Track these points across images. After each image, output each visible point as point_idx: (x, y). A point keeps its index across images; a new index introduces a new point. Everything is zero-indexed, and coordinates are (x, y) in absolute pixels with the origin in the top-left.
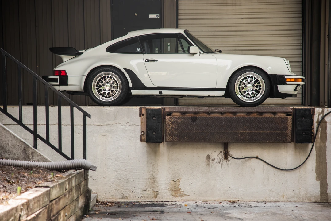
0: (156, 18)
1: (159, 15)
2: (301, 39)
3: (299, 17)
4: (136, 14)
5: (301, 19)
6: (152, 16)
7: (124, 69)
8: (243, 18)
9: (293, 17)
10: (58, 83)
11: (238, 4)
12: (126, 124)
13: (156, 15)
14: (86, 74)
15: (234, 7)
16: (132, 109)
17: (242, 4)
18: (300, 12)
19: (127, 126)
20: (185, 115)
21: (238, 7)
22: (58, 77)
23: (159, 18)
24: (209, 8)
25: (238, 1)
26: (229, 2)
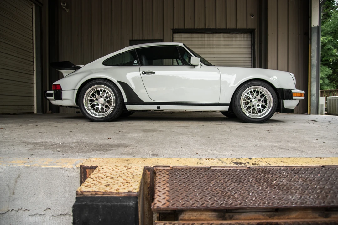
3: (250, 57)
7: (118, 81)
8: (214, 57)
12: (43, 213)
14: (78, 87)
15: (209, 50)
16: (57, 169)
19: (48, 218)
20: (231, 219)
21: (211, 50)
22: (52, 92)
25: (212, 46)
26: (206, 46)
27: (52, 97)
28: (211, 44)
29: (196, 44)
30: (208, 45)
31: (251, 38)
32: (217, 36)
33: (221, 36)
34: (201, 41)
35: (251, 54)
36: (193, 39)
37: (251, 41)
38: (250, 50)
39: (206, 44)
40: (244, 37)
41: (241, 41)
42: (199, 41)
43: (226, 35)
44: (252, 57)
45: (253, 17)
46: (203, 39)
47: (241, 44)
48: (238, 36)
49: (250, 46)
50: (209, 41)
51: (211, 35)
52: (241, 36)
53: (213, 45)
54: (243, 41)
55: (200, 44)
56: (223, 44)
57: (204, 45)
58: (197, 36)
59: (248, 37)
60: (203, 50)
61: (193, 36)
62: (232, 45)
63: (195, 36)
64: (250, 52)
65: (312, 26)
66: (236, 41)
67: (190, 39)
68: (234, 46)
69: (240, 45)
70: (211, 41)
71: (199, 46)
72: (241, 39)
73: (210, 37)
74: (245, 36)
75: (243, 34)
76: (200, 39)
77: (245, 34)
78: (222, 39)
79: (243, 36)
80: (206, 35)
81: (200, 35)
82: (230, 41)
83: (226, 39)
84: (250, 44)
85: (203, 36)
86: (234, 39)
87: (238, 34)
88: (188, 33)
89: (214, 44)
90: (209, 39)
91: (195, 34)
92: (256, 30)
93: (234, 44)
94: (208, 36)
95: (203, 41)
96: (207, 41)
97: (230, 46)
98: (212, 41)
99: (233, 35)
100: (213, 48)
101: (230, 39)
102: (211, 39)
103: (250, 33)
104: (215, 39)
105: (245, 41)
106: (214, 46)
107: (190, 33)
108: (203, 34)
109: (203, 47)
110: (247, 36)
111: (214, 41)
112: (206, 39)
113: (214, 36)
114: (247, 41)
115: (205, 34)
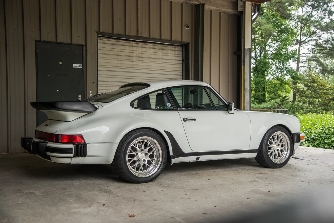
0: (79, 67)
1: (82, 65)
2: (182, 92)
3: (181, 75)
4: (61, 63)
5: (182, 76)
6: (75, 66)
7: (165, 131)
8: (144, 73)
9: (177, 75)
10: (72, 155)
11: (141, 61)
13: (79, 65)
14: (118, 140)
15: (138, 63)
17: (143, 61)
18: (181, 71)
21: (140, 64)
22: (71, 146)
23: (82, 67)
24: (119, 62)
25: (141, 59)
26: (134, 58)
27: (72, 153)
28: (140, 55)
29: (124, 54)
30: (136, 57)
31: (182, 52)
32: (147, 46)
33: (151, 47)
34: (129, 51)
35: (182, 72)
36: (119, 47)
37: (182, 56)
38: (181, 67)
39: (135, 55)
40: (175, 51)
41: (172, 55)
42: (127, 51)
43: (156, 46)
44: (183, 75)
45: (187, 27)
46: (131, 48)
47: (173, 58)
48: (169, 48)
49: (181, 62)
50: (137, 52)
51: (140, 45)
52: (172, 49)
53: (142, 57)
54: (174, 55)
55: (128, 54)
56: (153, 56)
57: (132, 57)
58: (124, 44)
59: (179, 51)
60: (131, 63)
61: (119, 43)
62: (163, 59)
63: (121, 43)
64: (181, 69)
65: (246, 47)
66: (167, 55)
67: (115, 47)
68: (164, 61)
69: (171, 60)
70: (139, 52)
71: (127, 58)
72: (171, 52)
73: (138, 47)
74: (176, 49)
75: (174, 47)
76: (127, 48)
77: (176, 47)
78: (152, 50)
79: (174, 49)
80: (134, 44)
81: (127, 43)
82: (161, 54)
83: (157, 51)
84: (181, 59)
85: (131, 44)
86: (165, 51)
87: (169, 46)
88: (113, 38)
89: (144, 55)
90: (137, 49)
91: (121, 41)
92: (190, 45)
93: (165, 57)
94: (137, 45)
95: (131, 51)
96: (135, 52)
97: (161, 61)
98: (141, 52)
99: (164, 47)
100: (142, 62)
101: (160, 51)
102: (140, 49)
103: (182, 46)
104: (144, 49)
105: (176, 55)
106: (144, 59)
107: (115, 39)
108: (131, 42)
109: (131, 58)
110: (178, 49)
111: (144, 53)
112: (134, 49)
113: (144, 46)
114: (178, 56)
115: (134, 42)
